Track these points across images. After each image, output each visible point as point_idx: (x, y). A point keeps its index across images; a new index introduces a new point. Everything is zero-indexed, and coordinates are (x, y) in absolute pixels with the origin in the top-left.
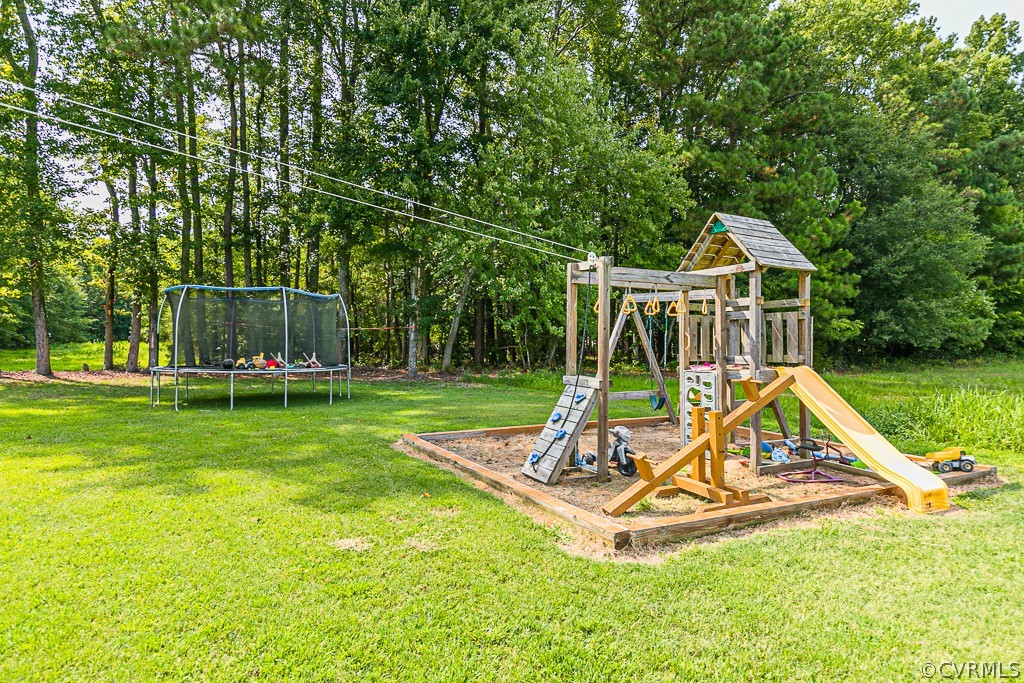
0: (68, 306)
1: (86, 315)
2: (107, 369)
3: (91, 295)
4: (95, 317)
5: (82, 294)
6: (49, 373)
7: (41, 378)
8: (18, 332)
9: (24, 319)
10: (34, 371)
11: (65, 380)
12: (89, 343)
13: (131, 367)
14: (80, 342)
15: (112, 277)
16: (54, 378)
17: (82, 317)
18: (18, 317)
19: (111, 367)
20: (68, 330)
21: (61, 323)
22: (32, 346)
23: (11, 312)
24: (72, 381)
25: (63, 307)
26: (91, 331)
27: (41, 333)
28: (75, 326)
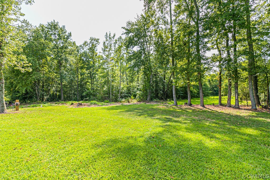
0: (206, 88)
1: (210, 90)
2: (220, 105)
3: (211, 86)
4: (212, 91)
5: (209, 86)
6: (203, 106)
7: (201, 108)
8: (197, 94)
9: (198, 91)
10: (200, 105)
11: (208, 109)
12: (211, 96)
13: (229, 105)
14: (209, 96)
15: (220, 76)
16: (205, 108)
17: (209, 91)
18: (197, 91)
19: (221, 104)
20: (207, 94)
21: (205, 92)
22: (199, 97)
23: (196, 90)
24: (210, 110)
25: (205, 89)
26: (211, 94)
27: (201, 94)
28: (208, 93)
